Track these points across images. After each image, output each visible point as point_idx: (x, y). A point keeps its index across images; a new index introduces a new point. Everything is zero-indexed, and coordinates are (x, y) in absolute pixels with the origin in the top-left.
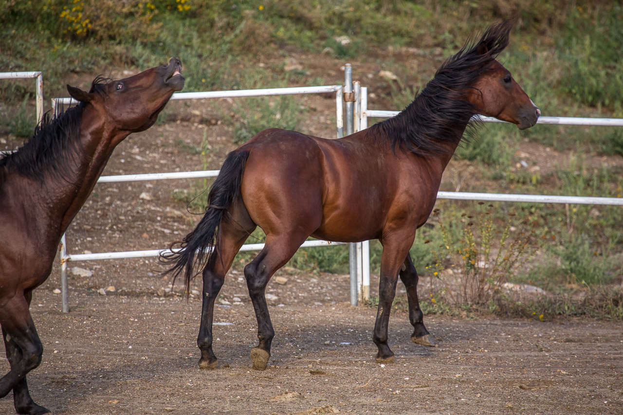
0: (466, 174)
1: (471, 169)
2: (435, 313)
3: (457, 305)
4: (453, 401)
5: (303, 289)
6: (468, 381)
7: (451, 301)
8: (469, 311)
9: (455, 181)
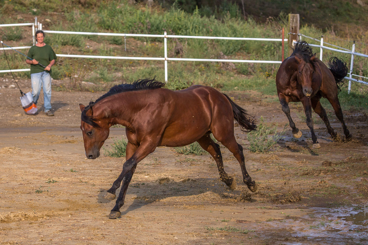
0: (71, 50)
1: (73, 48)
2: (62, 90)
3: (68, 88)
4: (67, 116)
5: (23, 84)
6: (71, 110)
7: (67, 87)
8: (72, 90)
9: (68, 51)
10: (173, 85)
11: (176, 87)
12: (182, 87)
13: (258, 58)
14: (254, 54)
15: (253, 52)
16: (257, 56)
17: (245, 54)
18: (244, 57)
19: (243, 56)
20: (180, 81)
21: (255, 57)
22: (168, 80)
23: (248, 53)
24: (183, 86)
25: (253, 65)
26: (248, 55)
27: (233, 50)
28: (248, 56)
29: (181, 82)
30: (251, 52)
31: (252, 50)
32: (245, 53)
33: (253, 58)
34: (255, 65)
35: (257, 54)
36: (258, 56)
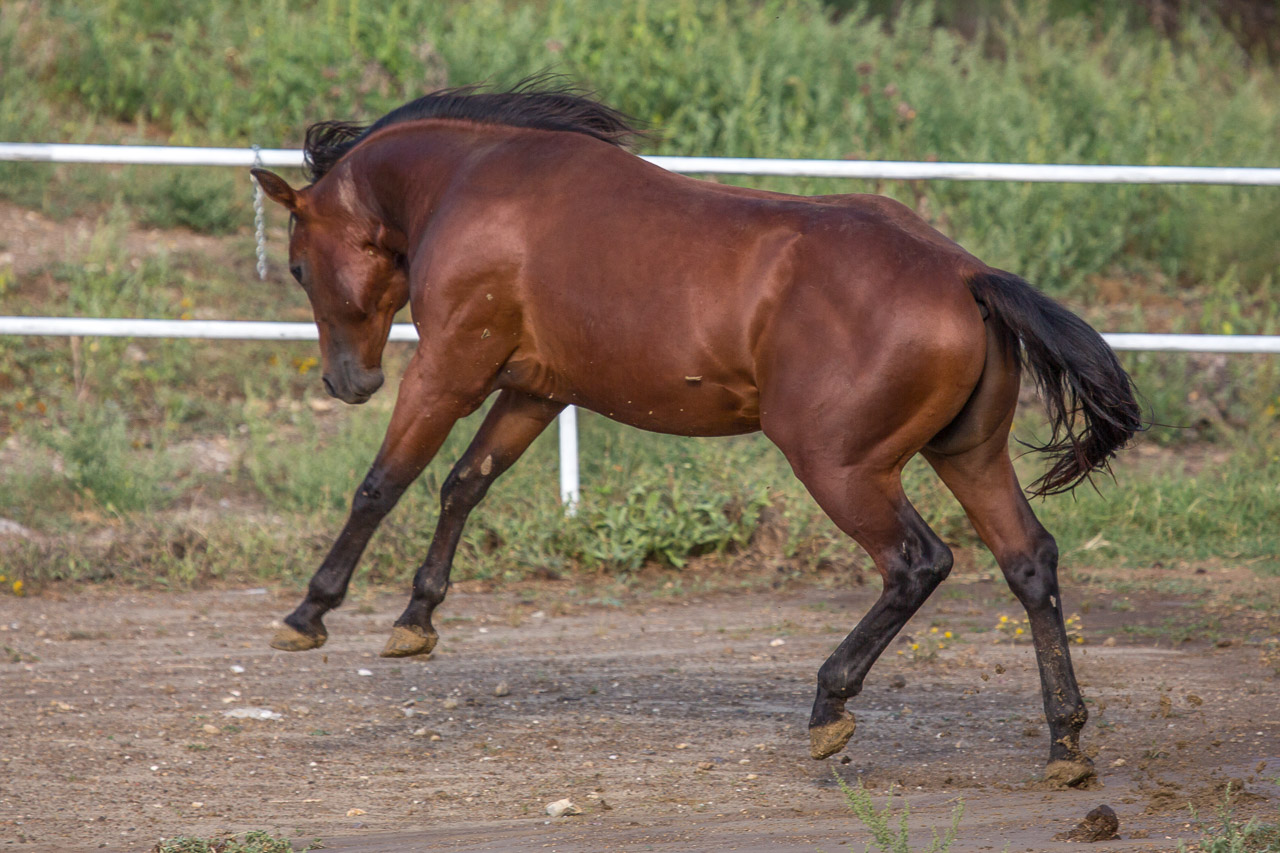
10: (622, 530)
11: (644, 540)
12: (687, 545)
13: (1257, 314)
14: (1229, 285)
15: (1220, 275)
16: (1248, 300)
17: (1164, 289)
18: (1152, 312)
19: (1146, 303)
20: (676, 494)
21: (1234, 309)
22: (581, 491)
23: (1186, 281)
24: (698, 532)
25: (1225, 375)
26: (1185, 295)
27: (1068, 262)
28: (1187, 304)
29: (685, 506)
30: (1210, 274)
31: (1213, 260)
32: (1162, 279)
33: (1225, 316)
34: (1241, 368)
35: (1252, 286)
36: (1259, 305)
